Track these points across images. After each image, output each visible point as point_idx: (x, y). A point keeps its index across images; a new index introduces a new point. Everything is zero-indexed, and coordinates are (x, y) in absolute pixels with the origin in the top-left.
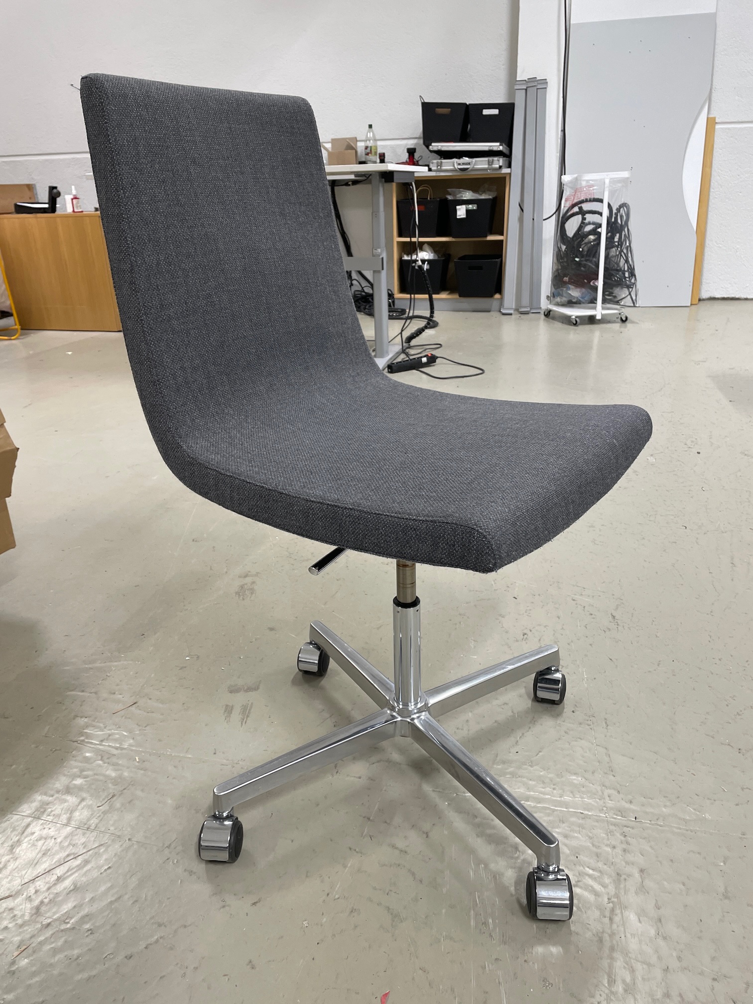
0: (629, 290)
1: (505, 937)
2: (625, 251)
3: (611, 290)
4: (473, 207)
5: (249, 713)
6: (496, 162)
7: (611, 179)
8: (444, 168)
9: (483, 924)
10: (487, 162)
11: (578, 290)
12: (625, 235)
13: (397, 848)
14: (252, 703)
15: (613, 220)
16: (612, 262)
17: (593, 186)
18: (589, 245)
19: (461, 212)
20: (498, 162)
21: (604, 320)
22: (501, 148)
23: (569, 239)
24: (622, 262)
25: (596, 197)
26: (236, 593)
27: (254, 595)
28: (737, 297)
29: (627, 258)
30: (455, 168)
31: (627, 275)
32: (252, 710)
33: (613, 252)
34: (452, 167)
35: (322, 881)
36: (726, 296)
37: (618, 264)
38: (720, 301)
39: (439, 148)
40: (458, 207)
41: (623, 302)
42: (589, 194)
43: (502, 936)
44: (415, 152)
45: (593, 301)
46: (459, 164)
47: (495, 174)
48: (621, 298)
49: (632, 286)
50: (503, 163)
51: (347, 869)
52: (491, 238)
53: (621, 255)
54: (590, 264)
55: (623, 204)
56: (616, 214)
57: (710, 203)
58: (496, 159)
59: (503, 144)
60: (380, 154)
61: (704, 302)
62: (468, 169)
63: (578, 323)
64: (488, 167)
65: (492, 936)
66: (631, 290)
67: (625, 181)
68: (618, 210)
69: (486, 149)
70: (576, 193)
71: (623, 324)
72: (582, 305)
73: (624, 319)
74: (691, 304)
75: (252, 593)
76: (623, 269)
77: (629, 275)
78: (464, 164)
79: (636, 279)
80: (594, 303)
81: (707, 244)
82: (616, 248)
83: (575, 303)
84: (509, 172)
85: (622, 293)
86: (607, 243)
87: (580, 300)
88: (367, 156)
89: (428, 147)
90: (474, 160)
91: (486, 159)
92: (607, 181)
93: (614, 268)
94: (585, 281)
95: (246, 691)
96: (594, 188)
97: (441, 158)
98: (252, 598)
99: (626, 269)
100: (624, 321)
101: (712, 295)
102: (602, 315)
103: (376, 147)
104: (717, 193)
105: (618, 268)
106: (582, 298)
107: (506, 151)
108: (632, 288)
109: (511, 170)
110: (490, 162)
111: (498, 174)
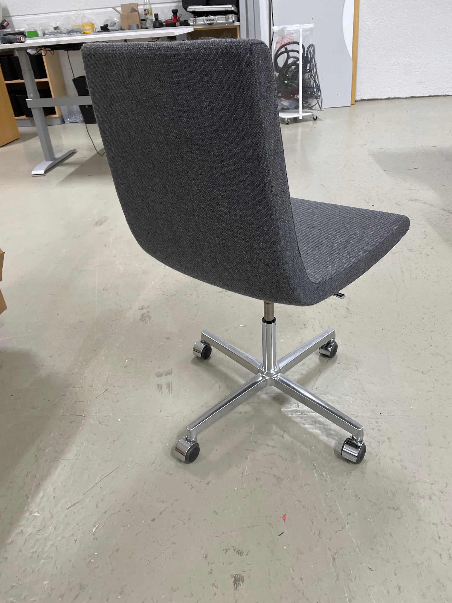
0: (317, 100)
1: (333, 480)
2: (313, 75)
3: (307, 101)
5: (171, 387)
7: (303, 29)
8: (197, 23)
9: (321, 475)
10: (225, 18)
11: (287, 101)
12: (313, 65)
13: (270, 446)
14: (171, 381)
15: (305, 55)
16: (307, 83)
17: (292, 34)
18: (292, 72)
20: (232, 18)
21: (305, 120)
22: (233, 9)
23: (280, 68)
24: (312, 82)
25: (295, 41)
26: (141, 319)
27: (151, 320)
28: (376, 98)
29: (315, 78)
30: (205, 23)
31: (315, 90)
32: (173, 385)
33: (307, 76)
34: (203, 23)
35: (238, 467)
36: (370, 98)
37: (310, 84)
38: (366, 101)
39: (194, 10)
41: (314, 108)
42: (291, 40)
43: (331, 480)
44: (177, 12)
45: (297, 107)
46: (207, 20)
47: (230, 26)
48: (313, 105)
49: (319, 97)
50: (235, 19)
51: (248, 460)
53: (311, 78)
54: (293, 85)
55: (311, 45)
56: (307, 52)
57: (359, 40)
58: (230, 16)
59: (234, 7)
60: (155, 14)
61: (358, 102)
62: (213, 23)
63: (289, 123)
64: (226, 22)
65: (326, 480)
66: (318, 99)
67: (311, 30)
68: (308, 49)
69: (224, 9)
70: (282, 39)
71: (315, 122)
72: (290, 110)
73: (315, 118)
74: (351, 105)
75: (150, 319)
76: (313, 86)
77: (316, 90)
78: (210, 20)
79: (321, 93)
80: (297, 109)
81: (358, 67)
82: (308, 73)
83: (285, 109)
84: (239, 25)
85: (314, 102)
86: (303, 70)
87: (289, 108)
88: (146, 16)
89: (186, 9)
90: (217, 17)
91: (224, 16)
92: (301, 30)
93: (307, 86)
94: (292, 95)
95: (166, 375)
96: (294, 35)
97: (195, 16)
98: (151, 322)
99: (315, 86)
100: (315, 119)
101: (362, 98)
102: (303, 117)
103: (151, 9)
104: (362, 33)
105: (310, 86)
106: (290, 106)
107: (236, 11)
108: (319, 98)
109: (240, 23)
110: (227, 19)
111: (232, 26)
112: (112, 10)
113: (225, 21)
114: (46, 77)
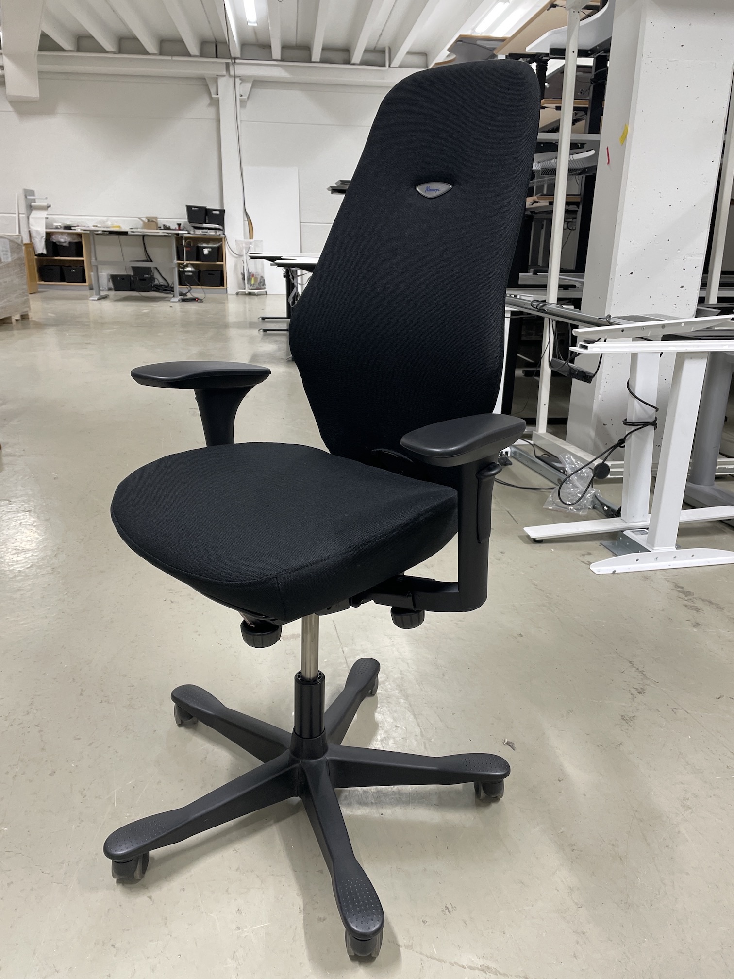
4: (210, 250)
8: (197, 233)
10: (214, 232)
19: (206, 251)
20: (218, 233)
22: (219, 227)
34: (200, 233)
39: (195, 225)
40: (204, 249)
46: (203, 232)
47: (218, 237)
50: (221, 233)
52: (218, 263)
59: (221, 225)
60: (165, 224)
62: (206, 234)
69: (214, 227)
89: (189, 224)
90: (209, 231)
97: (196, 229)
107: (222, 228)
110: (216, 232)
112: (137, 219)
113: (214, 234)
114: (83, 257)
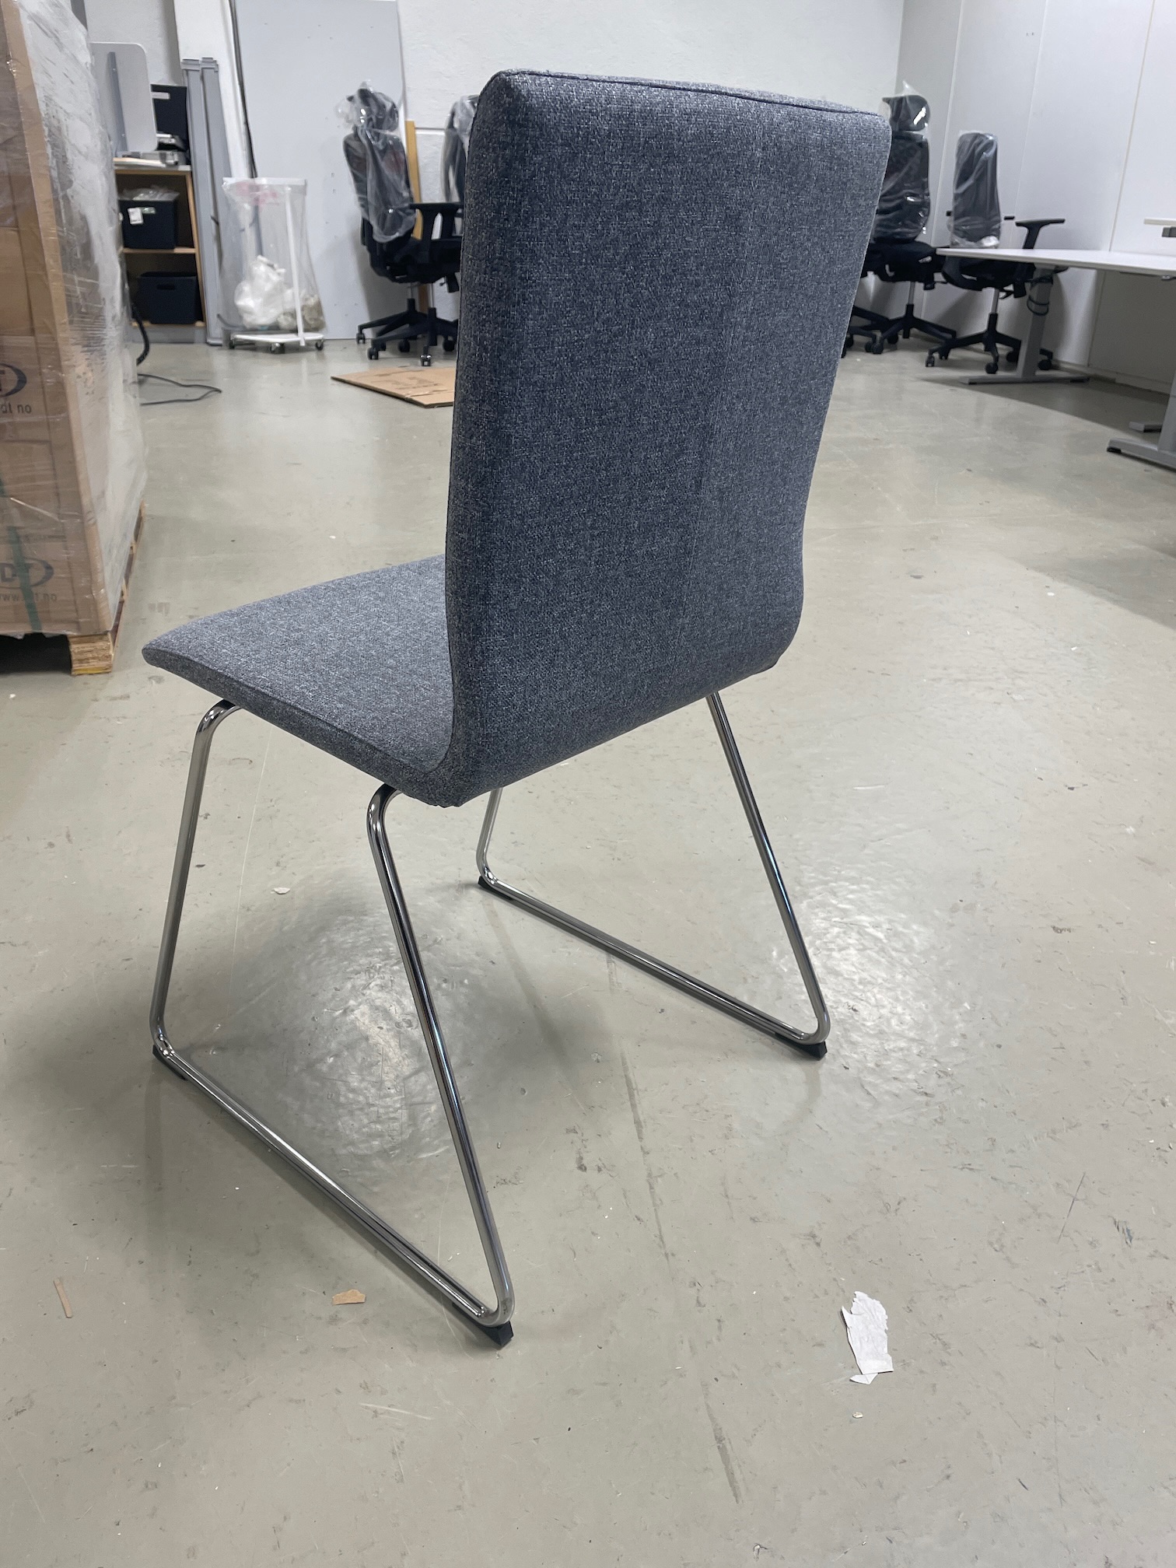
4: (150, 211)
6: (169, 157)
19: (137, 216)
22: (173, 141)
40: (131, 210)
50: (181, 159)
52: (178, 250)
58: (168, 153)
59: (177, 137)
84: (189, 171)
107: (180, 145)
109: (191, 168)
110: (162, 158)
111: (172, 171)
